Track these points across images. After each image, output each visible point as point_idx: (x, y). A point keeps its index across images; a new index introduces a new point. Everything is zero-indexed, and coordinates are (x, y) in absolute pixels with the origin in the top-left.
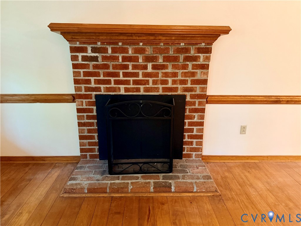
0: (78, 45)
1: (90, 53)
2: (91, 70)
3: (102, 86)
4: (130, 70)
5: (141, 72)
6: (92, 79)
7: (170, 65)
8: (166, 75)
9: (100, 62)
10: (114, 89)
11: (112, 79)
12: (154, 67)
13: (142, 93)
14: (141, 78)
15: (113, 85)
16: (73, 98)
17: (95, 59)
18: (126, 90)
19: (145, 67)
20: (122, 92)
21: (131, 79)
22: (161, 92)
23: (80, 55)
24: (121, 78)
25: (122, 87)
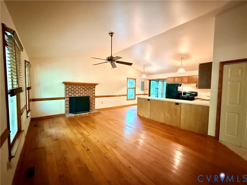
0: (68, 86)
1: (70, 88)
2: (70, 91)
3: (72, 95)
4: (79, 91)
5: (81, 92)
6: (70, 93)
12: (84, 90)
14: (81, 93)
15: (75, 94)
16: (64, 98)
19: (82, 91)
20: (77, 96)
21: (79, 93)
23: (67, 88)
24: (77, 93)
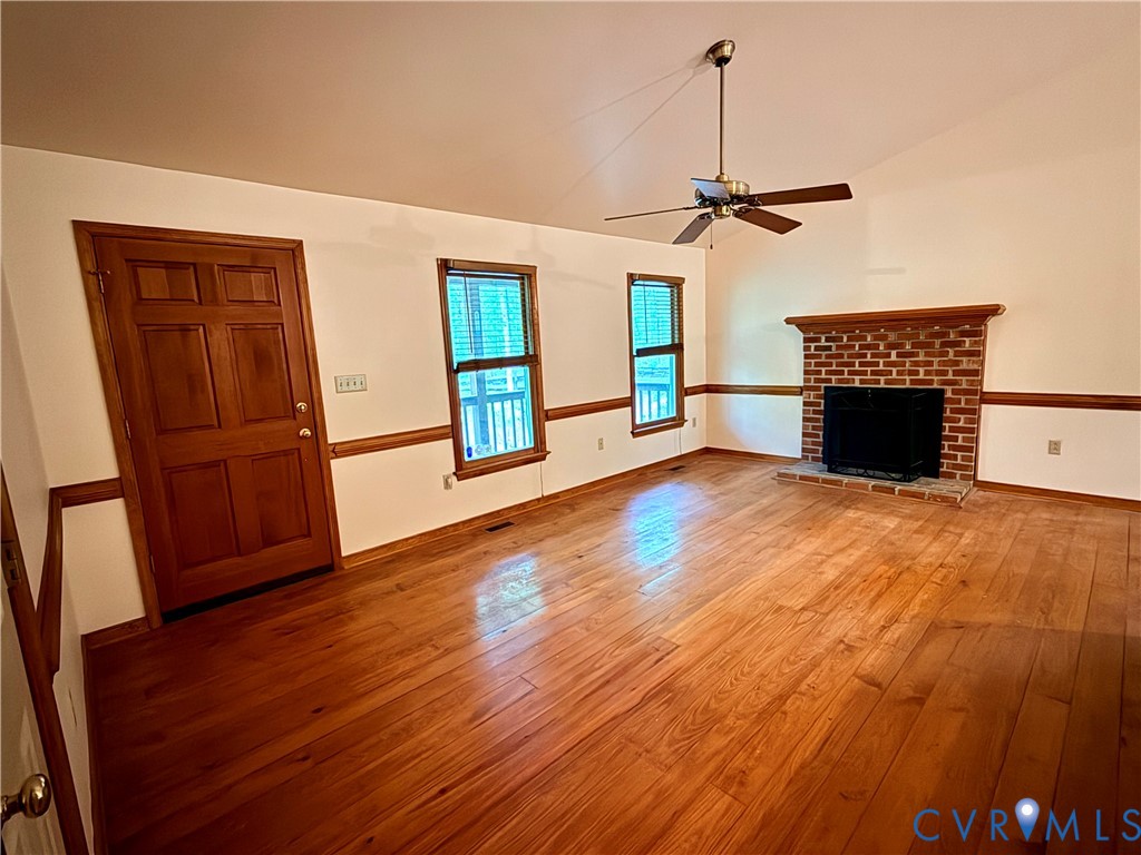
0: (812, 335)
1: (823, 343)
2: (823, 360)
3: (833, 377)
4: (869, 359)
5: (881, 361)
6: (823, 369)
7: (922, 353)
8: (916, 364)
9: (834, 351)
10: (848, 381)
11: (846, 369)
12: (898, 355)
13: (882, 385)
14: (881, 367)
15: (846, 376)
16: (799, 391)
17: (829, 348)
18: (862, 381)
19: (889, 355)
20: (857, 384)
21: (869, 369)
22: (908, 385)
23: (813, 345)
24: (857, 368)
25: (857, 378)
